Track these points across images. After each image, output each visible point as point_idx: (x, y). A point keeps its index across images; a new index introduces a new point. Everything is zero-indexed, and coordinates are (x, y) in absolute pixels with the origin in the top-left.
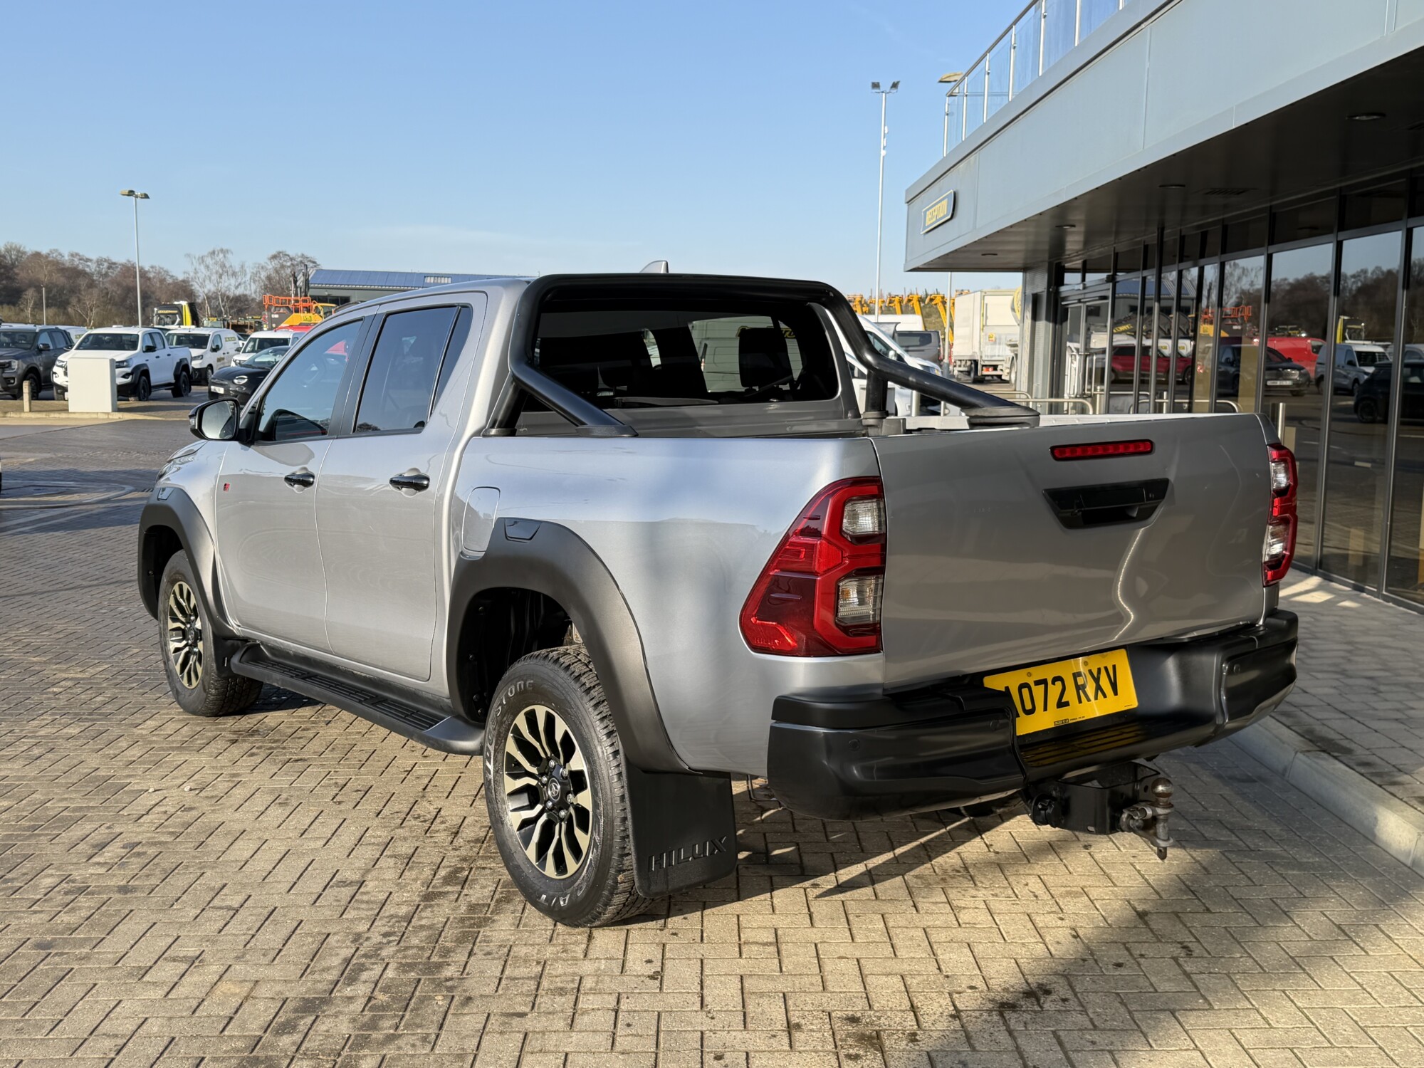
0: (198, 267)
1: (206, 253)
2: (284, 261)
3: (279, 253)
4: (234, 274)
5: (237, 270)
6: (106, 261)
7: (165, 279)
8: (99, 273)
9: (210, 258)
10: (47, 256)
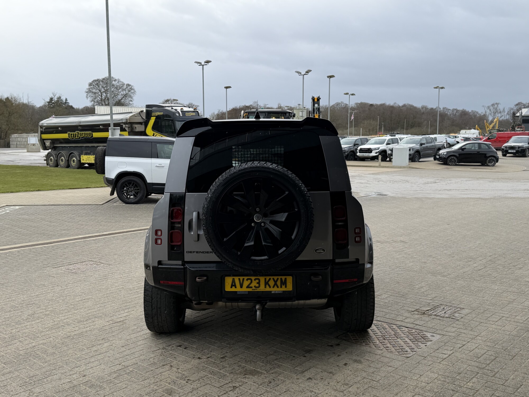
0: (487, 110)
1: (490, 105)
2: (521, 106)
3: (519, 103)
7: (476, 115)
8: (453, 114)
9: (491, 107)
10: (435, 109)
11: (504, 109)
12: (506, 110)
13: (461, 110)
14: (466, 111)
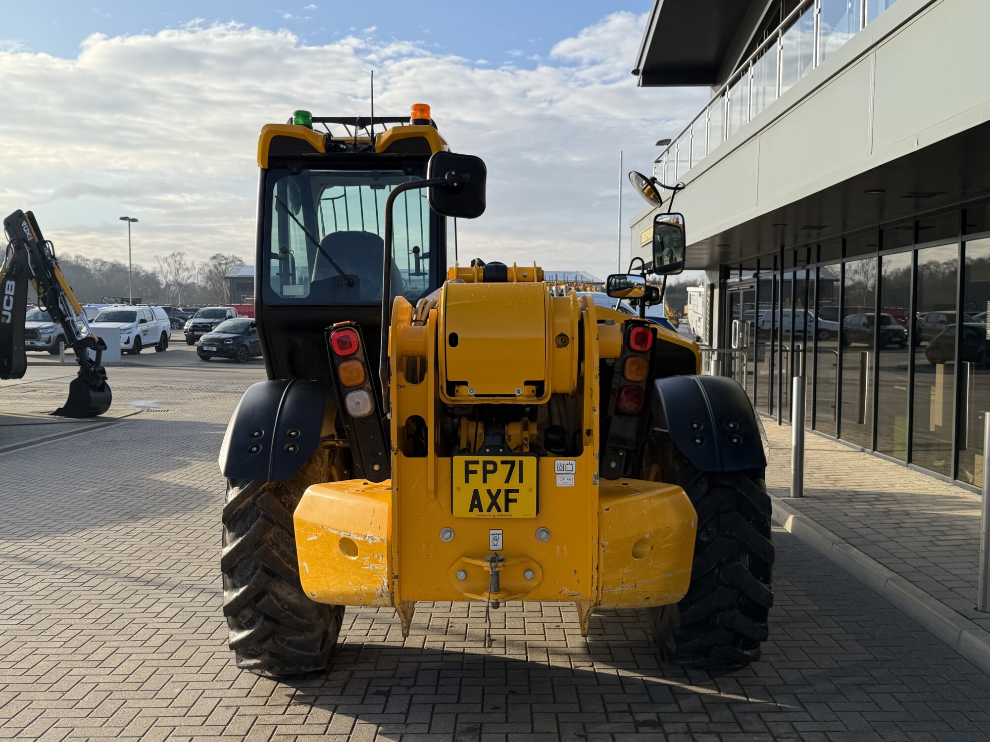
0: (162, 264)
1: (168, 256)
2: (221, 260)
3: (217, 255)
5: (189, 265)
6: (99, 260)
8: (95, 268)
9: (171, 259)
11: (193, 264)
12: (196, 267)
13: (111, 263)
14: (121, 265)
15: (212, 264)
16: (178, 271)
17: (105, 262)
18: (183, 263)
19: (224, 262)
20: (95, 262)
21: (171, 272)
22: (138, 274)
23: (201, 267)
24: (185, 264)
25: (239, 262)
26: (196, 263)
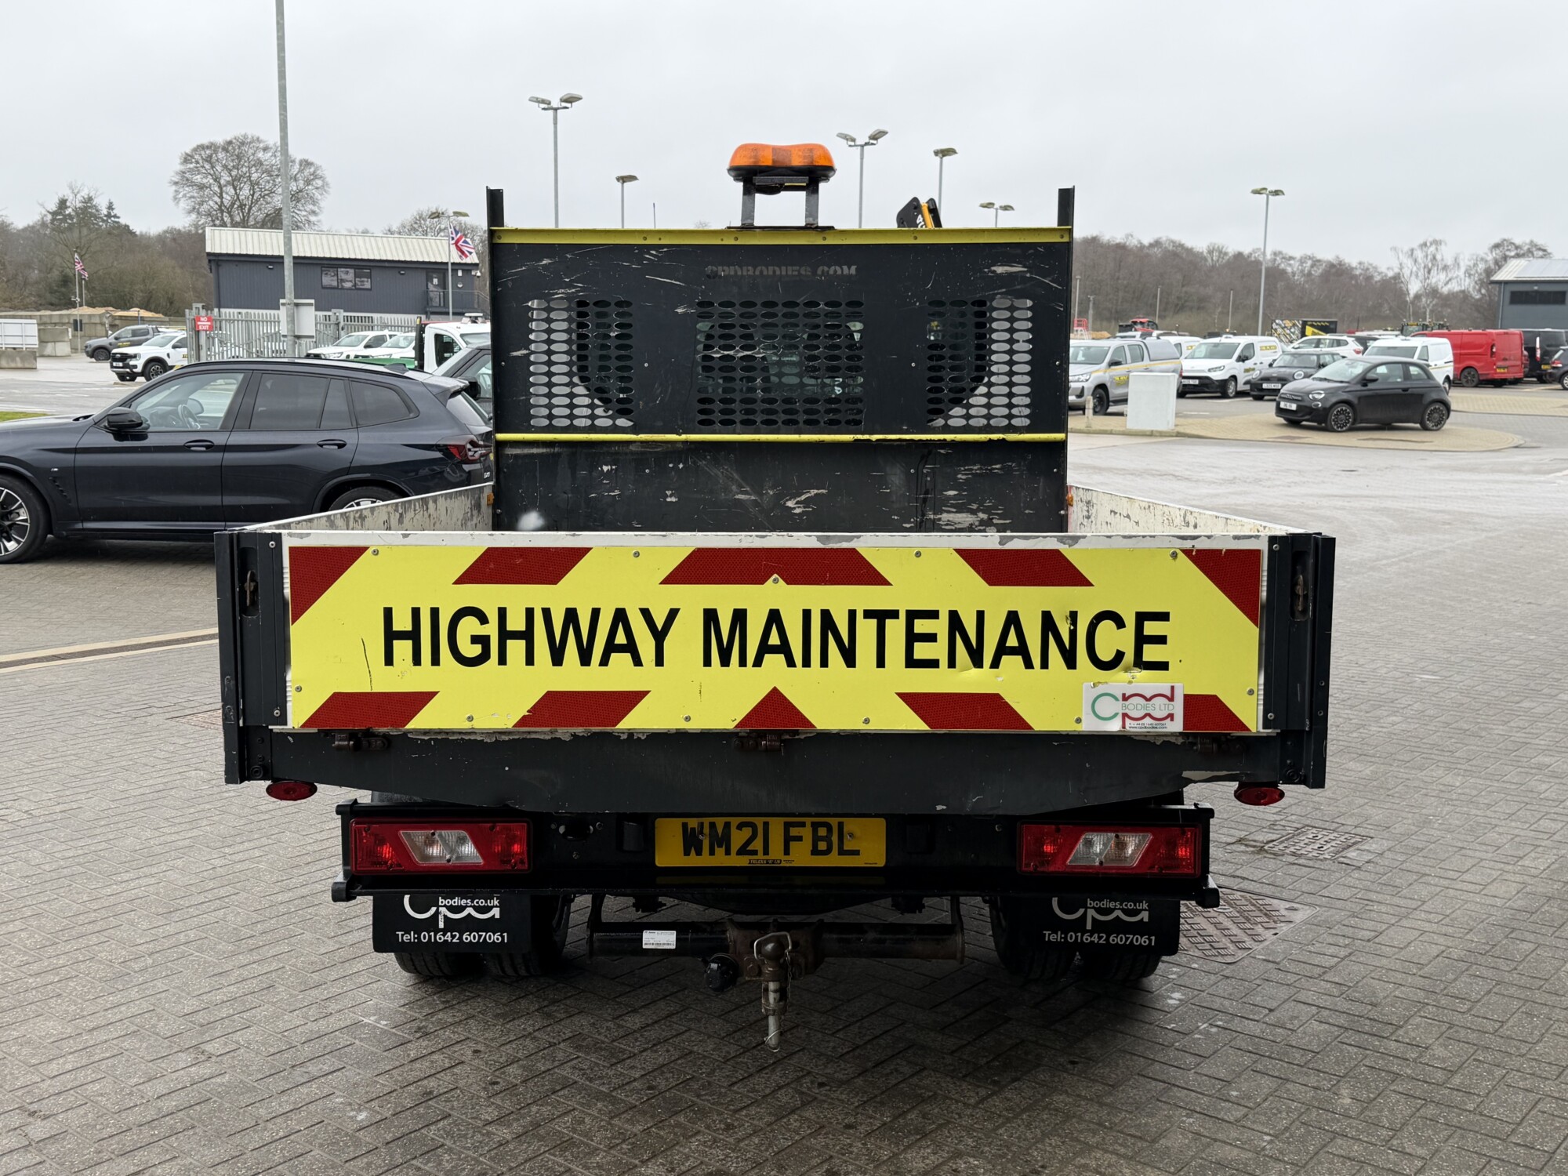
0: (1404, 262)
1: (1415, 245)
2: (1508, 250)
3: (1502, 242)
4: (1445, 268)
5: (1449, 264)
6: (1310, 258)
7: (1372, 276)
8: (1302, 271)
9: (1419, 251)
10: (1247, 257)
11: (1457, 259)
12: (1462, 264)
13: (1328, 262)
15: (1490, 258)
16: (1429, 272)
17: (1319, 261)
18: (1439, 257)
19: (1513, 254)
20: (1302, 261)
21: (1417, 276)
22: (1369, 278)
23: (1471, 263)
24: (1442, 260)
25: (1541, 253)
26: (1461, 257)
